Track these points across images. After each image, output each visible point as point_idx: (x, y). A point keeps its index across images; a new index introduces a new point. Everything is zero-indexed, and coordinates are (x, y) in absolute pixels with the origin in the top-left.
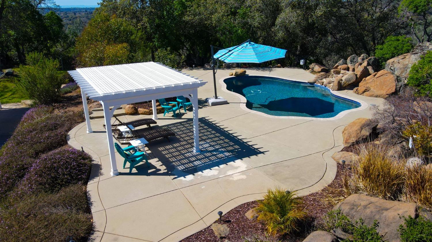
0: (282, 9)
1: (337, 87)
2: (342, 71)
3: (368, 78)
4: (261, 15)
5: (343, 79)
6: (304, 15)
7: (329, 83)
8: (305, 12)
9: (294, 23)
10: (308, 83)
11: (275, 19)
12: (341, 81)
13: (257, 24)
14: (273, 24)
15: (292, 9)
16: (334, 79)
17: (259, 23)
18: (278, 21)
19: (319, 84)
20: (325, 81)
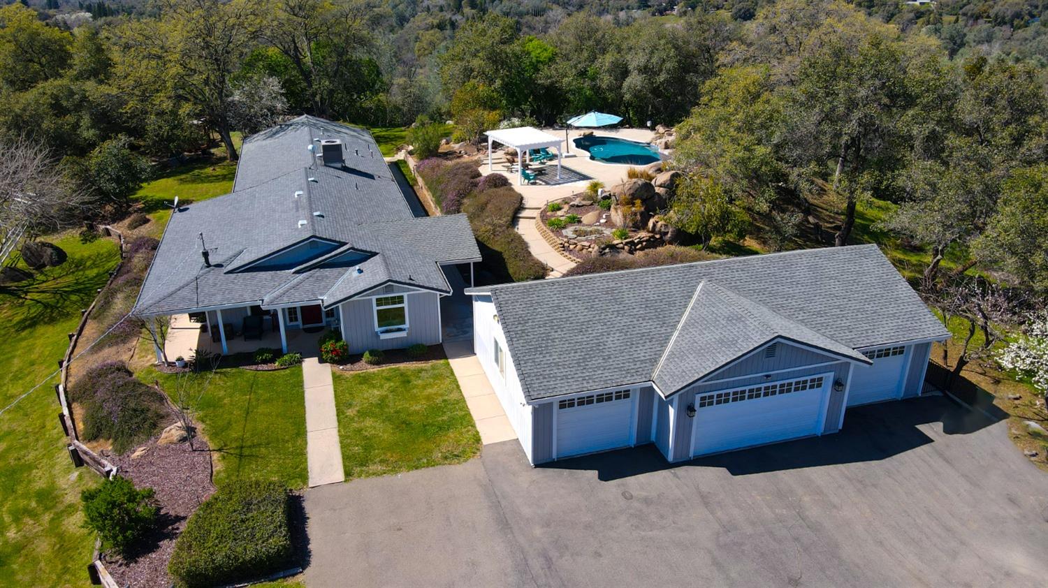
0: (629, 73)
1: (663, 146)
2: (673, 134)
4: (610, 78)
5: (671, 140)
6: (649, 80)
7: (661, 143)
8: (651, 77)
9: (640, 87)
10: (647, 143)
11: (622, 81)
12: (668, 142)
16: (666, 139)
19: (654, 144)
20: (659, 141)
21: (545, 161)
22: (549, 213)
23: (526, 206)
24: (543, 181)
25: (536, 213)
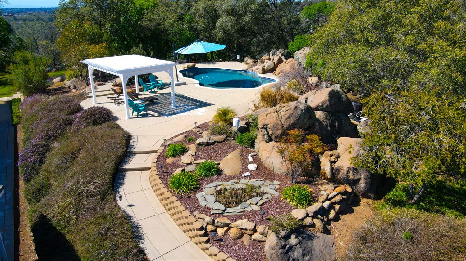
0: (219, 16)
1: (262, 71)
2: (266, 61)
3: (282, 64)
4: (204, 21)
5: (266, 66)
6: (237, 20)
7: (257, 69)
8: (238, 18)
9: (229, 27)
10: (243, 70)
11: (215, 23)
12: (264, 68)
13: (201, 27)
14: (214, 27)
15: (228, 15)
16: (260, 66)
17: (203, 27)
18: (218, 25)
19: (250, 71)
20: (254, 68)
21: (156, 90)
22: (169, 161)
23: (136, 150)
24: (156, 112)
25: (150, 161)
